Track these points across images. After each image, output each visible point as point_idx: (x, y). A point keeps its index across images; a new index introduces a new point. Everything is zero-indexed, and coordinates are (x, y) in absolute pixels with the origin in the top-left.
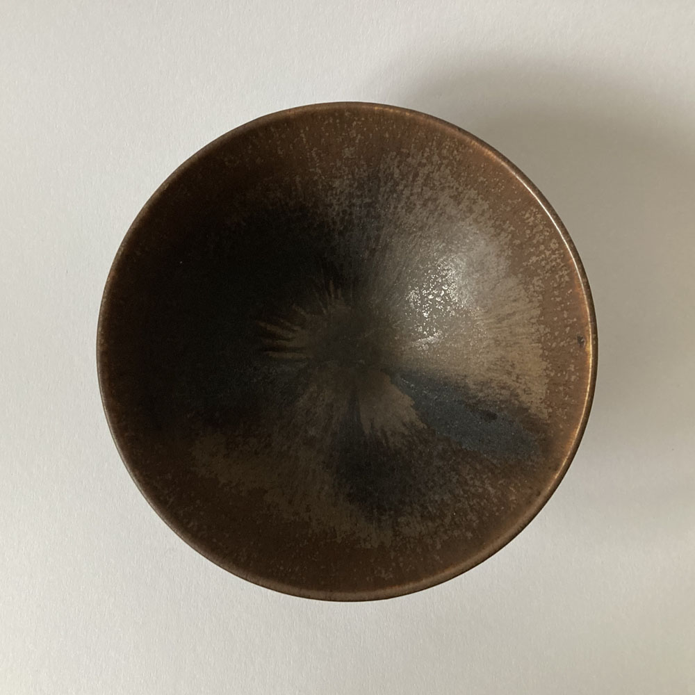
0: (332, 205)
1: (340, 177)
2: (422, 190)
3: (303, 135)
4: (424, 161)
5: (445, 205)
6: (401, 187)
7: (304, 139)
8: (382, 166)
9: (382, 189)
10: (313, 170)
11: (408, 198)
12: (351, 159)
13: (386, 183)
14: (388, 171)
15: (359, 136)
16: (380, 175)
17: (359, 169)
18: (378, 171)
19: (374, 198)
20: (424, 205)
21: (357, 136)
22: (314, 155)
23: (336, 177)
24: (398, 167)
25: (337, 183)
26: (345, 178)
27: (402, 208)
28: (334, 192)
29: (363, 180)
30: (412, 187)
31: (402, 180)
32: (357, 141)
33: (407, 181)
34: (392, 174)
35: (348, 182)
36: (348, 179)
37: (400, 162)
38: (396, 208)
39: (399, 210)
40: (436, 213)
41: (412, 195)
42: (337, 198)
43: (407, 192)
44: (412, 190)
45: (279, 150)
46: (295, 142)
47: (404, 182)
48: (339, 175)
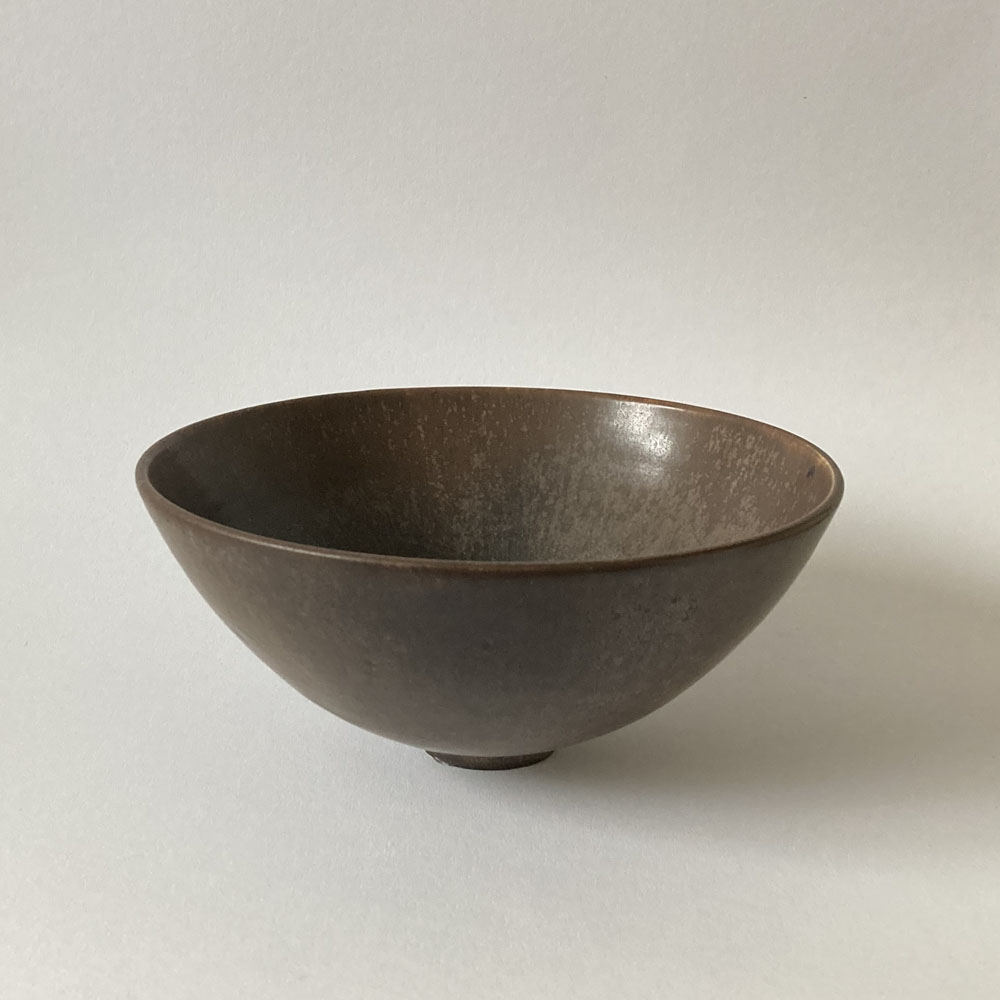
0: (458, 536)
1: (469, 496)
2: (578, 496)
3: (420, 428)
4: (575, 455)
5: (612, 504)
6: (551, 501)
7: (422, 436)
8: (523, 477)
9: (526, 510)
10: (433, 483)
11: (562, 513)
12: (483, 470)
13: (530, 500)
14: (531, 482)
15: (491, 435)
16: (521, 490)
17: (493, 485)
18: (519, 485)
19: (515, 523)
20: (584, 515)
21: (488, 433)
22: (434, 461)
23: (463, 497)
24: (543, 474)
25: (466, 504)
26: (476, 497)
27: (556, 528)
28: (462, 517)
29: (500, 500)
30: (566, 496)
31: (550, 491)
32: (488, 443)
33: (558, 491)
34: (537, 487)
35: (480, 503)
36: (480, 499)
37: (545, 466)
38: (547, 530)
39: (552, 532)
40: (602, 519)
41: (565, 507)
42: (467, 525)
43: (559, 506)
44: (565, 501)
45: (390, 444)
46: (410, 436)
47: (555, 493)
48: (467, 493)
